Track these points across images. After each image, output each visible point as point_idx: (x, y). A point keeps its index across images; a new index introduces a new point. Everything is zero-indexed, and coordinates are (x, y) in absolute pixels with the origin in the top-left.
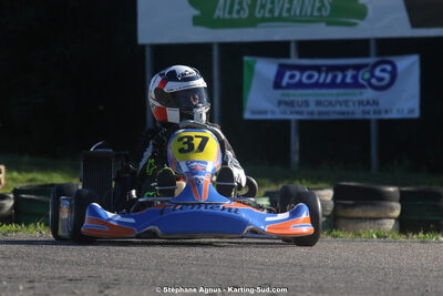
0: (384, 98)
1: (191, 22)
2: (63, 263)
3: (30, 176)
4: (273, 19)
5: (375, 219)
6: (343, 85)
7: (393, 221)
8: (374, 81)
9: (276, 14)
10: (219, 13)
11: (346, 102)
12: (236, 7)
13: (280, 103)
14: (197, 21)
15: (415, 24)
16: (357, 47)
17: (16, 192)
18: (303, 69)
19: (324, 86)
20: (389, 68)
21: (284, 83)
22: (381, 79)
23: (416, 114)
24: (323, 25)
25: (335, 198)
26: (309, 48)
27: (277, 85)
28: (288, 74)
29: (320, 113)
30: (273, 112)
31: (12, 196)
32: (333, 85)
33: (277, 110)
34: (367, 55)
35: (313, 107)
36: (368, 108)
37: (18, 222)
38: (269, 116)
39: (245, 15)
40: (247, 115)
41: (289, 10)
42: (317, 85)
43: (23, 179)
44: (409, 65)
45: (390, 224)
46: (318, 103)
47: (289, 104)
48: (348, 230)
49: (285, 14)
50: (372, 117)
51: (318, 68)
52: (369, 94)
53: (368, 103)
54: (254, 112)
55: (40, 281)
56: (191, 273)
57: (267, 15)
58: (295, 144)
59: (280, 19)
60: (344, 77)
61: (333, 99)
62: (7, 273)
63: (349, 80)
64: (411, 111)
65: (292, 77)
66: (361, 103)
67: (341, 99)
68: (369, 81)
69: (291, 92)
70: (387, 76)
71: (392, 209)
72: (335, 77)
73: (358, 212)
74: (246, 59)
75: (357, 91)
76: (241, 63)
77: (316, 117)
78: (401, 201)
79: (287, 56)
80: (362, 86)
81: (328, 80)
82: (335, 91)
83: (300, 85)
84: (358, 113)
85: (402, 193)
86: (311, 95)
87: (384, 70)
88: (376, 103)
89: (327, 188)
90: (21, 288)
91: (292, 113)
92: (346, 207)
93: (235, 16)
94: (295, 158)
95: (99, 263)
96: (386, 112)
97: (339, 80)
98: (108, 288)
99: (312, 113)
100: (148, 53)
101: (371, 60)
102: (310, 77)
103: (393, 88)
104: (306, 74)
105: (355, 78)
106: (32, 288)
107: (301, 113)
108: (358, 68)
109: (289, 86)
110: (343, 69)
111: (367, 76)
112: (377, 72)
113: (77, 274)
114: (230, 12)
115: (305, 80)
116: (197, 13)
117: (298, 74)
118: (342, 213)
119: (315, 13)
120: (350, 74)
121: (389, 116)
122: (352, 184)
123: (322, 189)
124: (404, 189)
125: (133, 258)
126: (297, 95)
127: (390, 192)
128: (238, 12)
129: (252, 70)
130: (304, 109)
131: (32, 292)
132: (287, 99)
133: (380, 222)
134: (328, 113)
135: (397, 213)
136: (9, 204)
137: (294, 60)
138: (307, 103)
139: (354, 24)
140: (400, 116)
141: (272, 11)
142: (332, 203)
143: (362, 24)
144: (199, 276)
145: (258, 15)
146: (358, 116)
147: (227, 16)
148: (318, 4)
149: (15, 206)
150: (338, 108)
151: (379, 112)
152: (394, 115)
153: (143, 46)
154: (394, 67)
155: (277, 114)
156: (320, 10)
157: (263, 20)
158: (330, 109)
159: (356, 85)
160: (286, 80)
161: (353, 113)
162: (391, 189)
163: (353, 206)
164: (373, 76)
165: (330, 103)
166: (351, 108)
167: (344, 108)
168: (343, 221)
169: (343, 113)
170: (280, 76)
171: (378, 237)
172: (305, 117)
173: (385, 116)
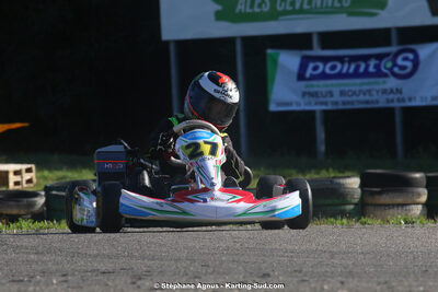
0: (407, 87)
1: (213, 17)
2: (96, 256)
3: (60, 174)
4: (294, 12)
5: (403, 205)
6: (366, 74)
7: (420, 207)
8: (396, 70)
9: (297, 6)
10: (240, 7)
11: (369, 91)
12: (257, 0)
13: (304, 94)
14: (219, 16)
16: (379, 37)
17: (47, 189)
18: (325, 60)
19: (347, 76)
20: (411, 56)
21: (308, 75)
22: (403, 68)
24: (344, 16)
25: (362, 186)
26: (331, 39)
27: (301, 76)
28: (311, 65)
29: (344, 103)
30: (298, 104)
31: (43, 193)
32: (356, 75)
33: (302, 101)
34: (388, 44)
35: (337, 98)
36: (391, 96)
37: (50, 219)
38: (294, 108)
39: (266, 9)
40: (273, 107)
41: (310, 3)
42: (340, 76)
43: (53, 177)
44: (431, 53)
45: (417, 210)
46: (342, 93)
47: (312, 95)
48: (376, 217)
49: (306, 7)
50: (396, 104)
51: (341, 59)
52: (392, 83)
53: (392, 91)
54: (279, 104)
55: (73, 275)
56: (222, 262)
57: (289, 8)
58: (321, 134)
59: (301, 11)
60: (367, 67)
61: (357, 88)
62: (40, 268)
63: (371, 69)
64: (434, 98)
65: (315, 68)
66: (384, 92)
67: (365, 88)
68: (391, 69)
69: (315, 83)
70: (409, 64)
71: (419, 195)
72: (358, 67)
73: (385, 199)
74: (269, 51)
75: (381, 80)
76: (265, 55)
77: (341, 107)
78: (427, 187)
79: (310, 47)
80: (386, 75)
81: (351, 70)
82: (358, 81)
83: (324, 76)
84: (382, 102)
85: (428, 179)
86: (336, 86)
87: (406, 59)
88: (399, 91)
89: (353, 176)
90: (55, 282)
91: (316, 104)
92: (373, 194)
93: (257, 10)
94: (322, 148)
95: (131, 256)
96: (410, 100)
97: (362, 70)
98: (140, 279)
99: (336, 103)
100: (172, 48)
101: (393, 49)
102: (333, 68)
103: (416, 76)
104: (329, 65)
105: (377, 67)
106: (66, 281)
107: (326, 104)
108: (380, 57)
109: (313, 78)
110: (366, 58)
111: (389, 65)
112: (400, 61)
113: (109, 266)
114: (252, 6)
115: (328, 71)
116: (219, 7)
117: (321, 65)
118: (369, 200)
119: (337, 4)
120: (372, 63)
121: (413, 104)
122: (378, 171)
123: (349, 177)
124: (429, 175)
125: (164, 249)
126: (320, 86)
127: (416, 178)
128: (260, 6)
129: (275, 62)
130: (329, 99)
131: (65, 285)
132: (312, 90)
133: (408, 207)
134: (352, 103)
135: (424, 198)
136: (41, 201)
137: (317, 51)
138: (331, 94)
139: (375, 14)
140: (424, 104)
141: (293, 4)
142: (359, 190)
143: (383, 14)
144: (231, 265)
145: (279, 8)
146: (382, 104)
147: (248, 10)
149: (46, 203)
150: (362, 98)
151: (403, 100)
152: (417, 103)
153: (167, 42)
154: (416, 56)
155: (302, 105)
156: (340, 1)
157: (285, 13)
158: (354, 98)
159: (379, 74)
160: (309, 72)
161: (377, 102)
162: (418, 175)
163: (380, 193)
164: (395, 65)
165: (354, 93)
166: (375, 97)
167: (367, 98)
168: (371, 209)
169: (367, 102)
170: (303, 67)
171: (406, 223)
172: (329, 107)
173: (408, 104)
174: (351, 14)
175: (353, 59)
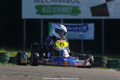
0: (85, 34)
4: (57, 13)
6: (75, 30)
9: (58, 11)
11: (75, 35)
12: (47, 10)
14: (37, 13)
15: (93, 15)
16: (78, 21)
20: (86, 26)
22: (84, 29)
23: (93, 38)
24: (70, 15)
34: (80, 23)
36: (81, 37)
39: (49, 12)
41: (61, 11)
44: (91, 26)
46: (68, 35)
49: (60, 12)
50: (82, 39)
52: (81, 33)
53: (81, 35)
57: (55, 12)
59: (59, 13)
60: (75, 29)
63: (76, 29)
64: (92, 38)
66: (79, 35)
70: (86, 29)
72: (72, 29)
74: (50, 23)
75: (78, 32)
82: (72, 32)
84: (78, 38)
87: (85, 27)
88: (83, 35)
93: (47, 12)
105: (77, 29)
108: (78, 26)
114: (46, 11)
119: (68, 12)
120: (76, 28)
128: (48, 11)
129: (51, 26)
134: (70, 38)
139: (77, 15)
141: (56, 11)
145: (53, 12)
147: (45, 12)
148: (68, 9)
150: (73, 36)
152: (87, 39)
156: (69, 11)
157: (55, 13)
161: (77, 38)
165: (71, 35)
167: (74, 36)
169: (74, 38)
173: (85, 39)
174: (71, 14)
175: (71, 26)
